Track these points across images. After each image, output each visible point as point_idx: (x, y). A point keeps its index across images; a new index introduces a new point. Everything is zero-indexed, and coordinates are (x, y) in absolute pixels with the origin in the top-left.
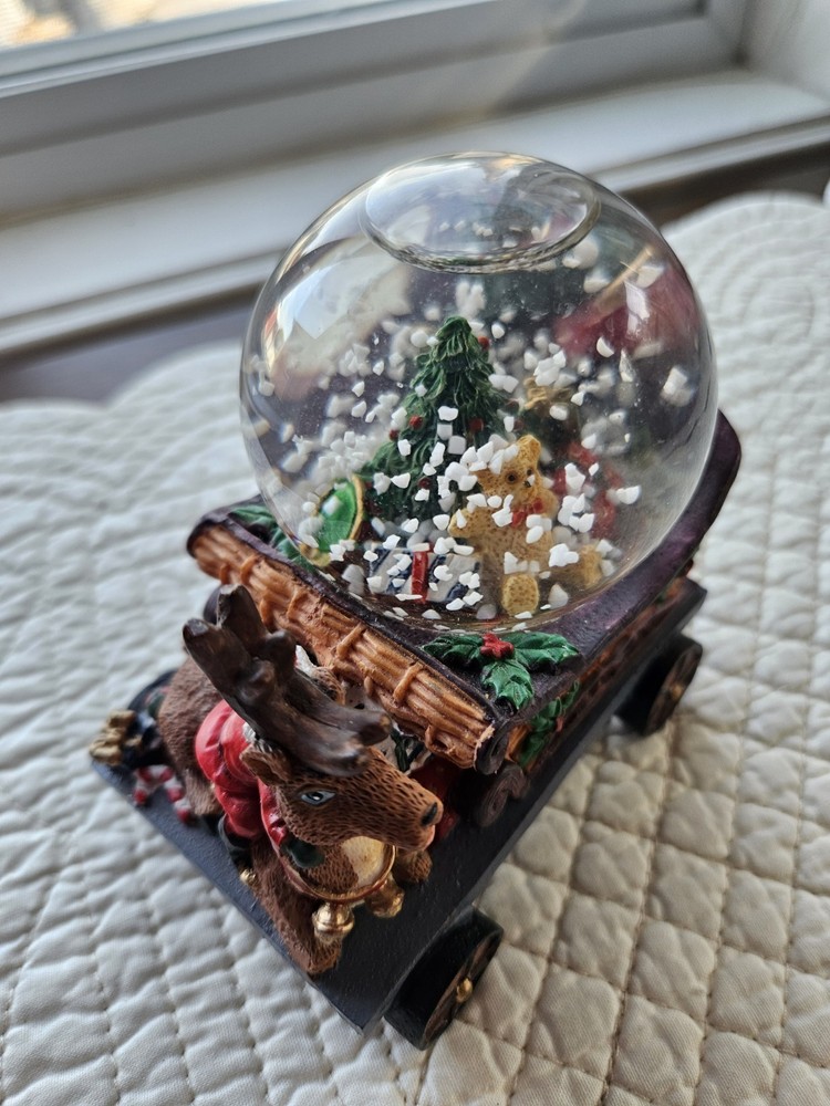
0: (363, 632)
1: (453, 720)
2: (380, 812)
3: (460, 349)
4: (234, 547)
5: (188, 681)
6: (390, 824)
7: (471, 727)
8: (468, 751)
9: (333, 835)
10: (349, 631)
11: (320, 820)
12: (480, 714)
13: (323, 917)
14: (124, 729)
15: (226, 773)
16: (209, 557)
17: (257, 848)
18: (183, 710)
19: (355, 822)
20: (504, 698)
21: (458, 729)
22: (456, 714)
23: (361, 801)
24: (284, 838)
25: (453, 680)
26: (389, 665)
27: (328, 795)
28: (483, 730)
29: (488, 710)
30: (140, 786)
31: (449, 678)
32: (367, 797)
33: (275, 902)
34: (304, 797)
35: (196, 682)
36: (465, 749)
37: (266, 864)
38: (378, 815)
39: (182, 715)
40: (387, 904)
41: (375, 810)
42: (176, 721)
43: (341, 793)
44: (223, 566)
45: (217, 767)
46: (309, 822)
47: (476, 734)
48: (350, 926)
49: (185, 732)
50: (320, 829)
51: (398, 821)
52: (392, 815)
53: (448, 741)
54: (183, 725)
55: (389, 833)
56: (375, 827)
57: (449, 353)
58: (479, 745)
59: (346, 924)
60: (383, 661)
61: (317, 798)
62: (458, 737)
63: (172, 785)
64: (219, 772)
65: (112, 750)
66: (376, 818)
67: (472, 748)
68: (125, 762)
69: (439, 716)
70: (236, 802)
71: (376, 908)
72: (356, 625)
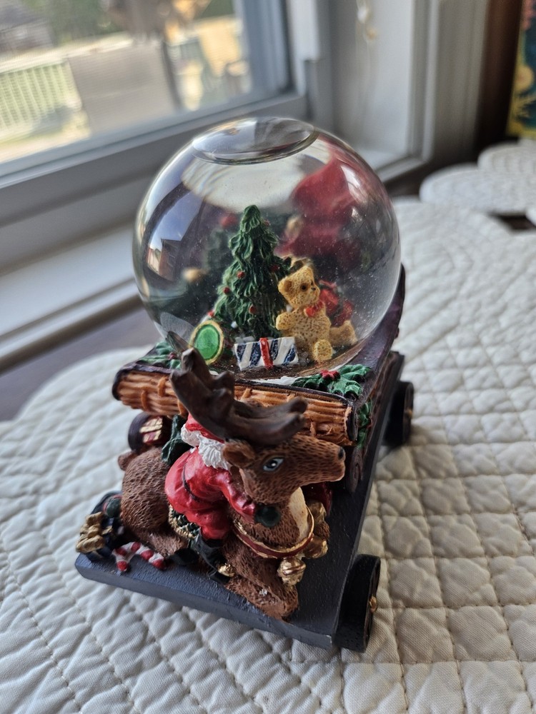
0: (251, 390)
1: (326, 413)
2: (314, 459)
3: (259, 223)
4: (148, 378)
5: (137, 474)
6: (322, 464)
7: (337, 412)
8: (340, 427)
9: (288, 489)
10: (242, 394)
11: (279, 479)
12: (340, 404)
13: (285, 567)
14: (98, 524)
15: (196, 499)
16: (130, 392)
17: (226, 545)
18: (141, 491)
19: (300, 472)
20: (348, 392)
21: (330, 416)
22: (326, 408)
23: (301, 457)
24: (254, 510)
25: (316, 393)
26: (275, 399)
27: (280, 461)
28: (345, 411)
29: (342, 401)
30: (119, 559)
31: (313, 393)
32: (303, 452)
33: (251, 574)
34: (265, 468)
35: (144, 472)
36: (338, 427)
37: (236, 552)
38: (313, 461)
39: (141, 494)
40: (319, 548)
41: (311, 458)
42: (139, 499)
43: (287, 457)
44: (142, 393)
45: (188, 498)
46: (271, 484)
47: (342, 415)
48: (304, 566)
49: (148, 502)
50: (279, 487)
51: (325, 460)
52: (321, 458)
53: (326, 427)
54: (145, 498)
55: (323, 470)
56: (313, 470)
57: (252, 227)
58: (346, 419)
59: (301, 565)
60: (271, 399)
61: (274, 465)
62: (331, 422)
63: (142, 550)
64: (190, 500)
65: (96, 538)
66: (312, 464)
67: (342, 424)
68: (107, 545)
69: (317, 413)
70: (207, 516)
71: (313, 552)
72: (245, 389)
